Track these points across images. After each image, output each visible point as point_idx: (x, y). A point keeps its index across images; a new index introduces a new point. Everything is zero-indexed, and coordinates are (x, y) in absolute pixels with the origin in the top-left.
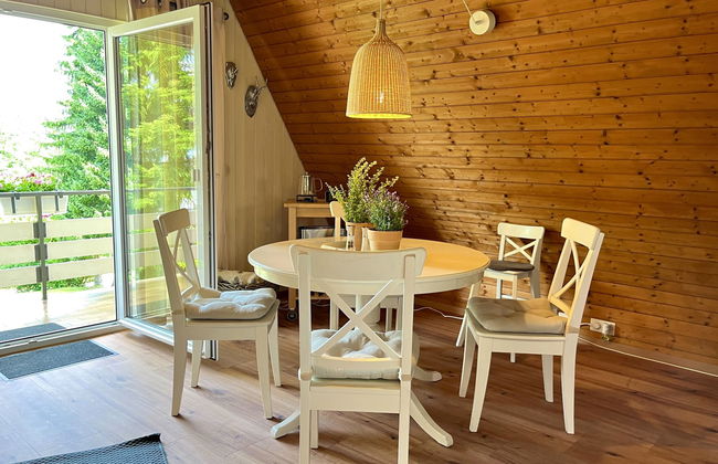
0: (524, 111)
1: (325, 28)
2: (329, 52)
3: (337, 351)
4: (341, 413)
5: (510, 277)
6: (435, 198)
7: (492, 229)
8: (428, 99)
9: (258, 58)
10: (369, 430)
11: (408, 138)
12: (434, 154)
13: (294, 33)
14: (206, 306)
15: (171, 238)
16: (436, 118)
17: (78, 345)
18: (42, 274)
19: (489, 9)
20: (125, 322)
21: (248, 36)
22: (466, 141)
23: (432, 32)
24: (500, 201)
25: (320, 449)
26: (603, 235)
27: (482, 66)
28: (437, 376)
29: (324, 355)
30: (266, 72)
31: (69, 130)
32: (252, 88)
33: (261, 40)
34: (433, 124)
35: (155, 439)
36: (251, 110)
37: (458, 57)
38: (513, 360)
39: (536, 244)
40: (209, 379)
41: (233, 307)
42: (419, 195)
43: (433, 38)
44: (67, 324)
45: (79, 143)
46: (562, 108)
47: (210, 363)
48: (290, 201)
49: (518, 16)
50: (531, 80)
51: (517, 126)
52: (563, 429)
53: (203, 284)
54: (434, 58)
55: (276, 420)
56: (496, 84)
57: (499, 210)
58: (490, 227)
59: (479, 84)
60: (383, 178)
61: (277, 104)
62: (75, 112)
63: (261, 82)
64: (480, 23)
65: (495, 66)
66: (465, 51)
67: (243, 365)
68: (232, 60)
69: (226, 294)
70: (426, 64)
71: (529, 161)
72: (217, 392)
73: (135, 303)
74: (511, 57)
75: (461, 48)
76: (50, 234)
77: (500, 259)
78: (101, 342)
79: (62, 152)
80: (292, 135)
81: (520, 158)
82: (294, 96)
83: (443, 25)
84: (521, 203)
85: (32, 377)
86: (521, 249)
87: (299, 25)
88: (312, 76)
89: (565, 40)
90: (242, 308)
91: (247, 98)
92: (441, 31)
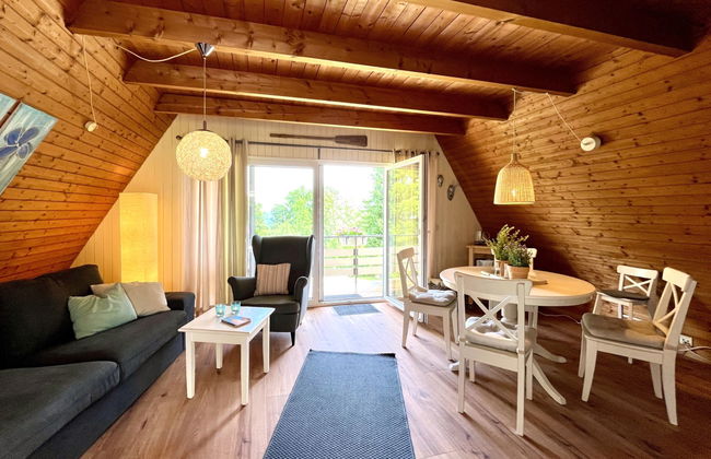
0: (630, 193)
1: (490, 154)
2: (493, 166)
3: (482, 330)
4: (491, 367)
5: (627, 303)
6: (567, 246)
7: (613, 268)
8: (557, 188)
9: (455, 171)
10: (508, 380)
11: (545, 210)
12: (564, 220)
13: (474, 158)
14: (419, 296)
15: (405, 261)
16: (563, 198)
17: (366, 306)
18: (355, 271)
19: (595, 135)
20: (386, 298)
21: (449, 161)
22: (586, 212)
23: (556, 151)
24: (618, 251)
25: (475, 383)
26: (695, 283)
27: (593, 168)
28: (562, 360)
29: (473, 330)
30: (459, 178)
31: (373, 204)
32: (451, 186)
33: (455, 163)
34: (561, 202)
35: (393, 355)
36: (451, 197)
37: (576, 164)
38: (630, 361)
39: (651, 282)
40: (421, 333)
41: (432, 298)
42: (555, 244)
43: (557, 155)
44: (363, 295)
45: (376, 210)
46: (663, 191)
47: (423, 325)
48: (471, 244)
49: (619, 137)
50: (633, 174)
51: (626, 203)
52: (667, 419)
53: (420, 285)
54: (559, 165)
55: (453, 361)
56: (606, 178)
57: (617, 256)
58: (611, 267)
59: (592, 178)
60: (519, 236)
61: (465, 193)
62: (375, 196)
63: (456, 182)
64: (588, 144)
65: (604, 167)
66: (580, 160)
67: (438, 329)
68: (441, 173)
69: (430, 291)
70: (553, 168)
71: (640, 225)
72: (425, 340)
73: (391, 290)
74: (616, 162)
75: (578, 159)
76: (359, 264)
77: (620, 289)
78: (376, 306)
79: (368, 214)
80: (474, 209)
81: (632, 224)
82: (473, 188)
83: (563, 147)
84: (637, 253)
85: (348, 317)
86: (639, 285)
87: (476, 154)
88: (483, 179)
89: (659, 149)
90: (436, 299)
91: (449, 191)
92: (562, 150)
